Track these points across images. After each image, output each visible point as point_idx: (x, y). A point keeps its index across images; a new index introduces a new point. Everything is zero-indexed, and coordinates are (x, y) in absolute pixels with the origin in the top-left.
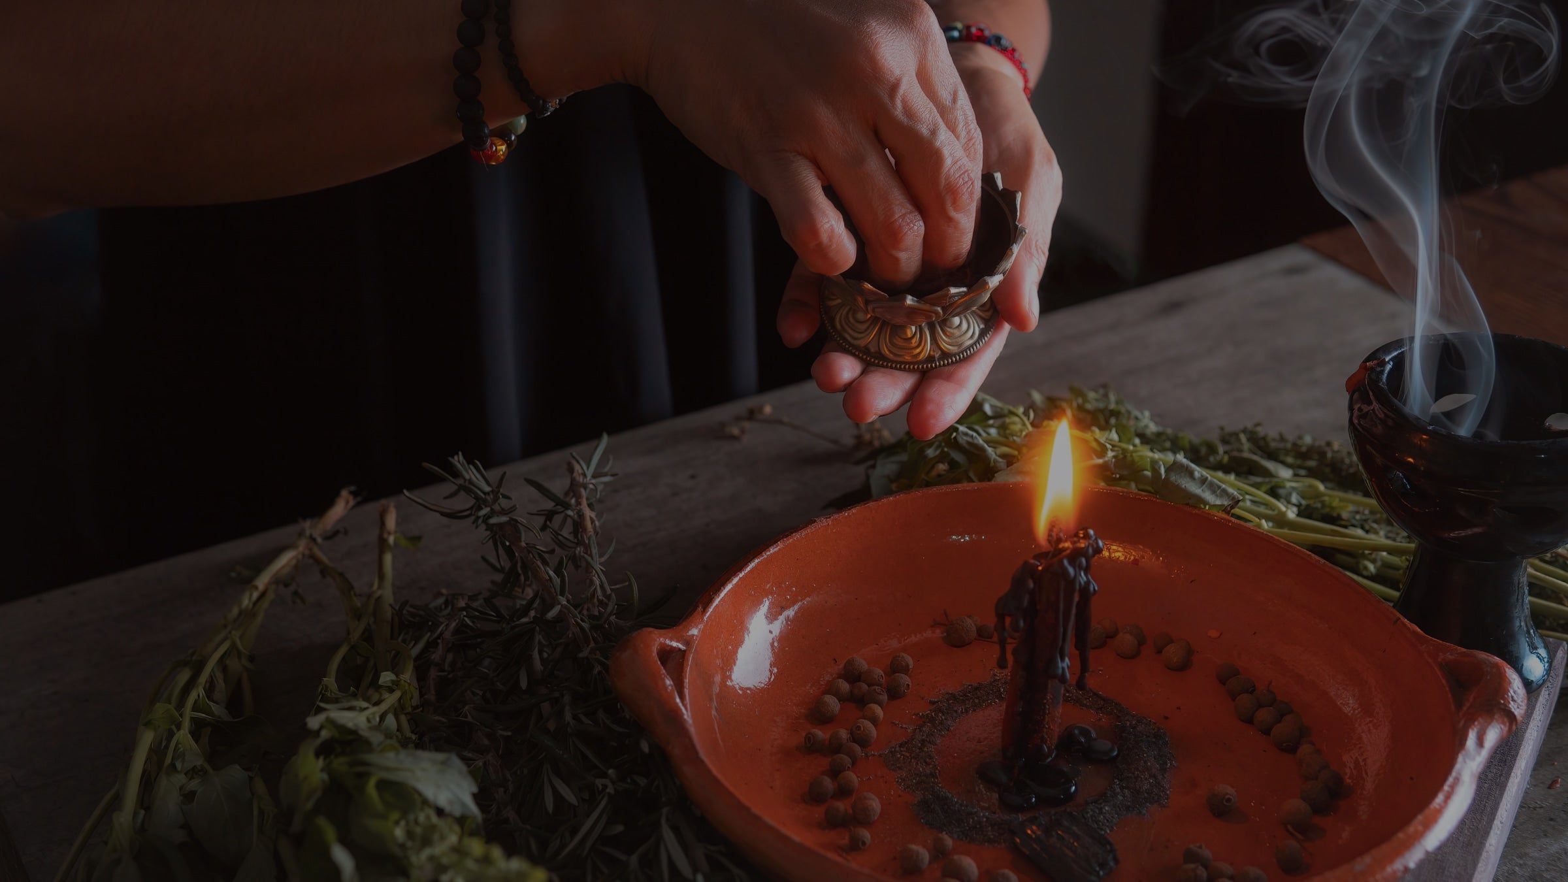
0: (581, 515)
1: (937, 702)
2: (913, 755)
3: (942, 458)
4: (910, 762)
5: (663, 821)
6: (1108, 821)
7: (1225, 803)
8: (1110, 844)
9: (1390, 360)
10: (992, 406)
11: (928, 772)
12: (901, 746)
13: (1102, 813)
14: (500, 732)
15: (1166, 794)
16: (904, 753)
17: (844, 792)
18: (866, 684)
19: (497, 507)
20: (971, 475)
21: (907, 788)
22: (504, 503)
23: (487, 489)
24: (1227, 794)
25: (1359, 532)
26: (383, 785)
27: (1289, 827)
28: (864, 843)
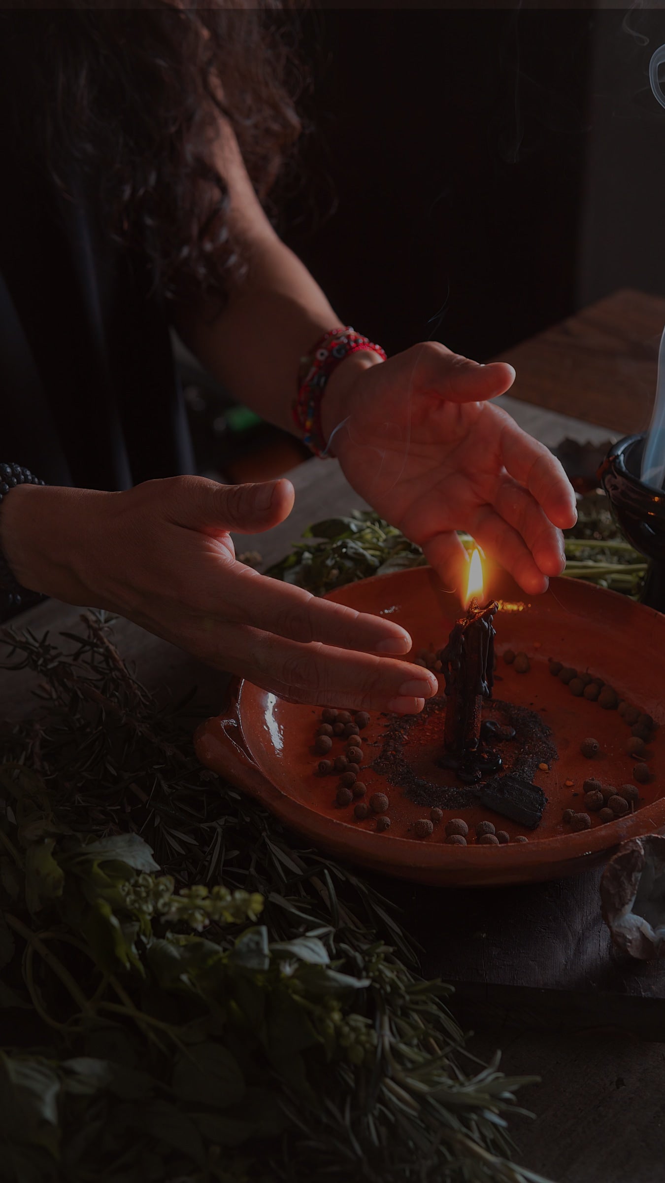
0: (107, 649)
1: (390, 725)
2: (391, 762)
3: (337, 565)
4: (391, 767)
5: (267, 841)
6: (529, 776)
7: (593, 749)
8: (541, 791)
9: (622, 453)
10: (356, 526)
11: (405, 770)
12: (380, 758)
13: (524, 772)
14: (109, 808)
15: (555, 752)
16: (385, 762)
17: (358, 795)
18: (342, 723)
19: (48, 657)
20: (359, 573)
21: (397, 784)
22: (53, 652)
23: (37, 645)
24: (594, 743)
25: (590, 563)
26: (103, 865)
27: (634, 755)
28: (388, 825)
